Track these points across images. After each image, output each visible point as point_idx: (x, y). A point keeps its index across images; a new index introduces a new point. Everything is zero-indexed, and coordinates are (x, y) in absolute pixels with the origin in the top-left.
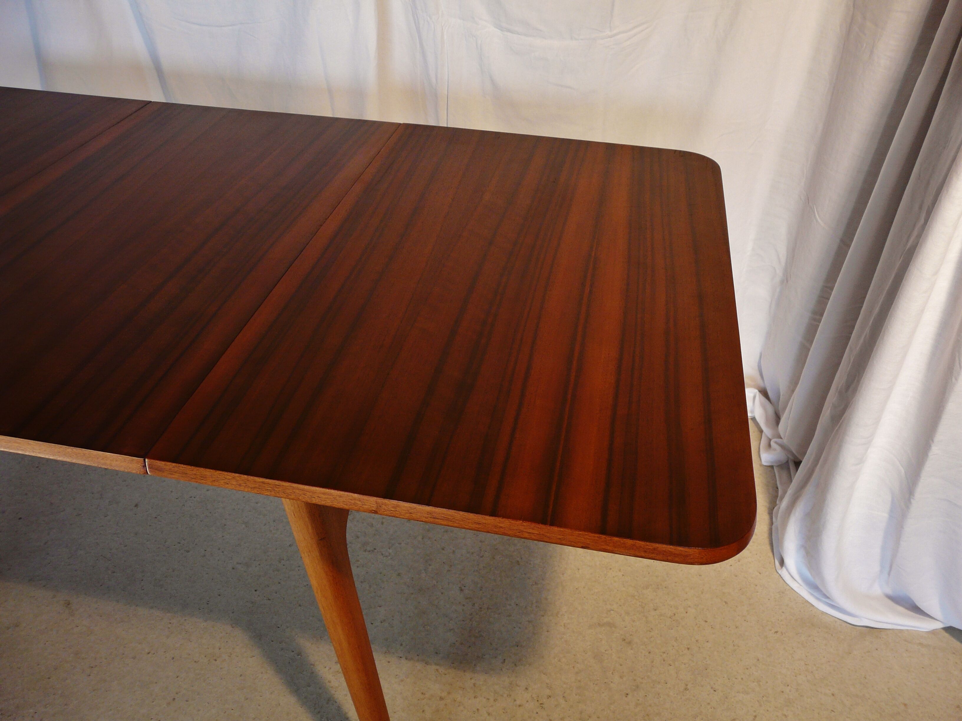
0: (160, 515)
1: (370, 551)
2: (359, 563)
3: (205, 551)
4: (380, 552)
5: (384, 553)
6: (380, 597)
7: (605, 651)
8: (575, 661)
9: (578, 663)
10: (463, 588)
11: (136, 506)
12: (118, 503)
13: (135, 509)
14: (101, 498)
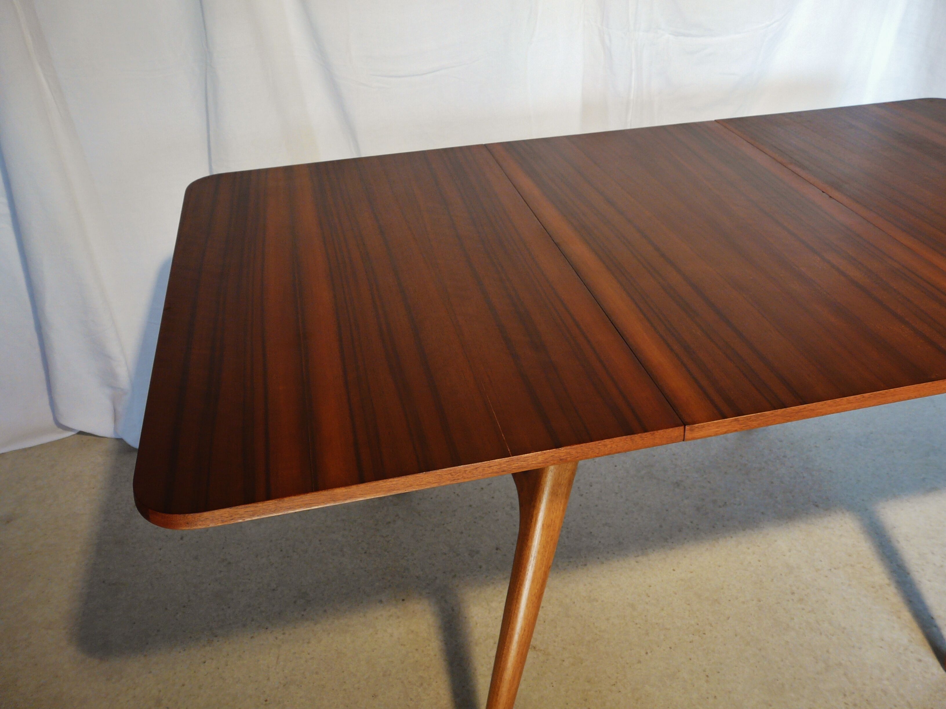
1: (723, 506)
4: (732, 503)
11: (497, 549)
12: (478, 552)
13: (498, 551)
14: (458, 555)
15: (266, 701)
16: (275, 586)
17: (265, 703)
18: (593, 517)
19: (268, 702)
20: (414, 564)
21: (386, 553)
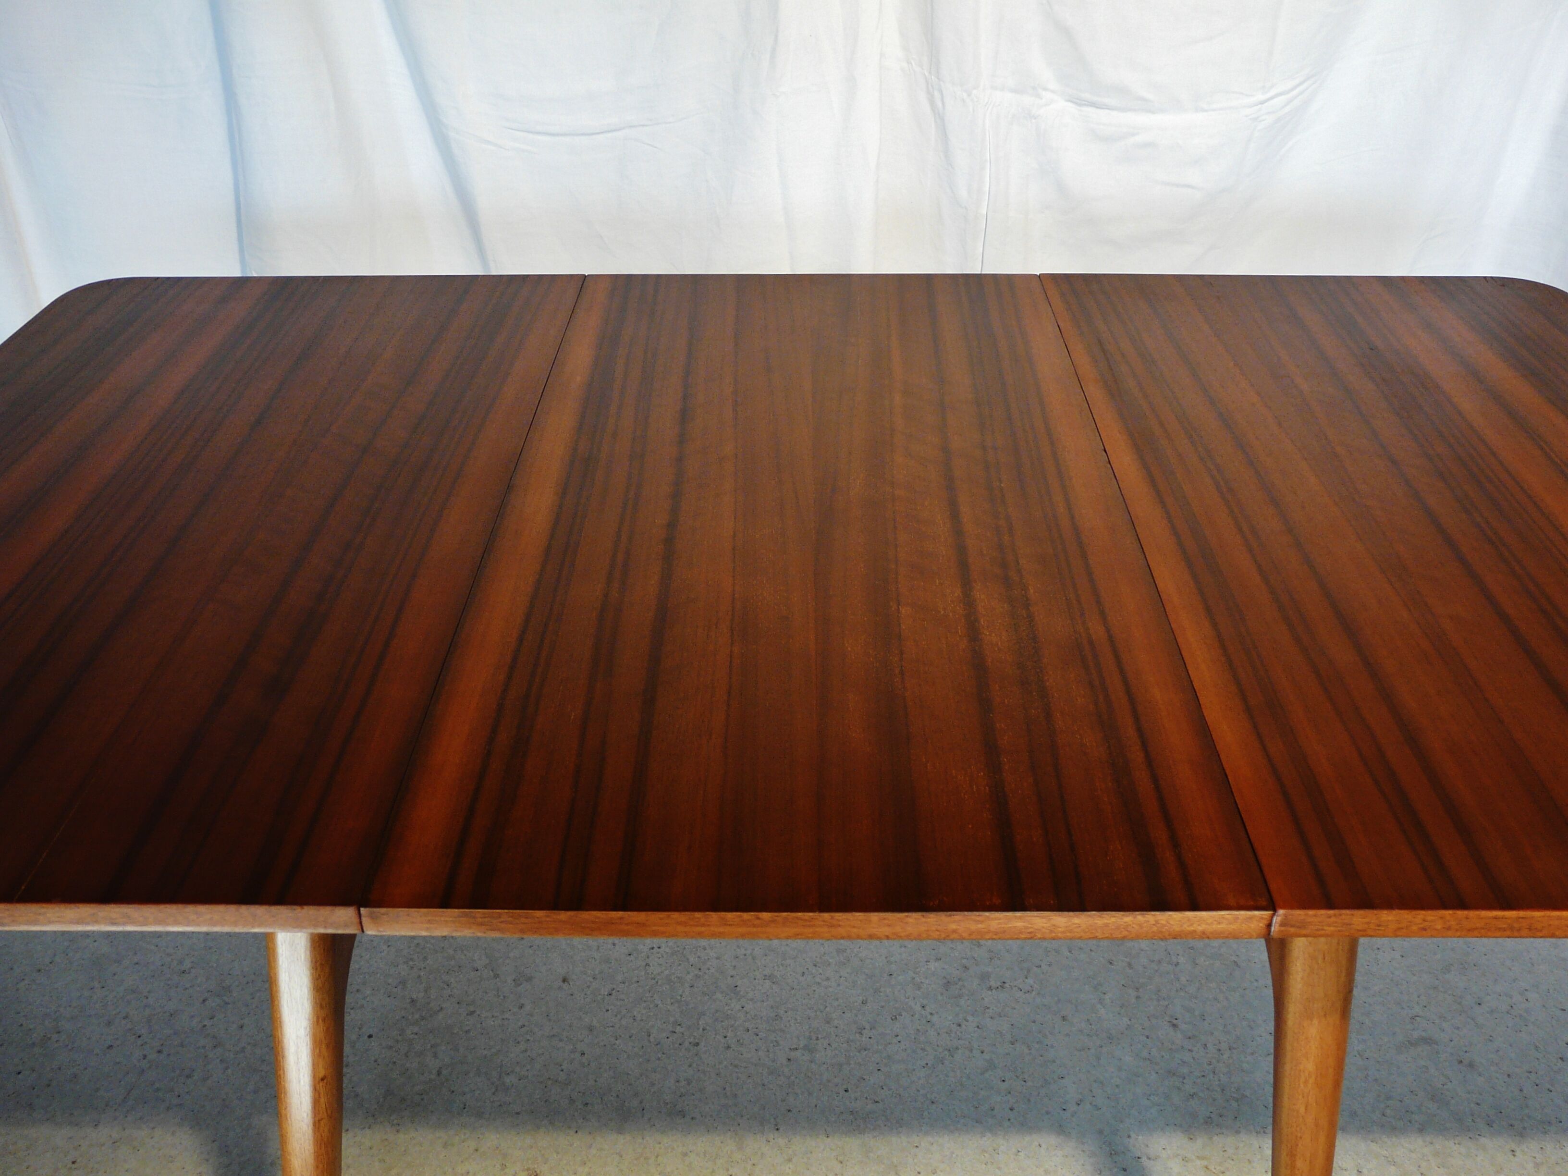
0: (614, 989)
1: (998, 988)
2: (991, 1011)
3: (725, 1037)
4: (1015, 986)
5: (1021, 987)
6: (1054, 1061)
7: (1441, 1086)
8: (1407, 1111)
9: (1412, 1113)
10: (1175, 1022)
11: (564, 980)
12: (529, 979)
13: (565, 986)
14: (496, 976)
15: (73, 1163)
16: (189, 966)
17: (70, 1165)
18: (754, 958)
19: (74, 1166)
20: (419, 977)
21: (385, 947)
